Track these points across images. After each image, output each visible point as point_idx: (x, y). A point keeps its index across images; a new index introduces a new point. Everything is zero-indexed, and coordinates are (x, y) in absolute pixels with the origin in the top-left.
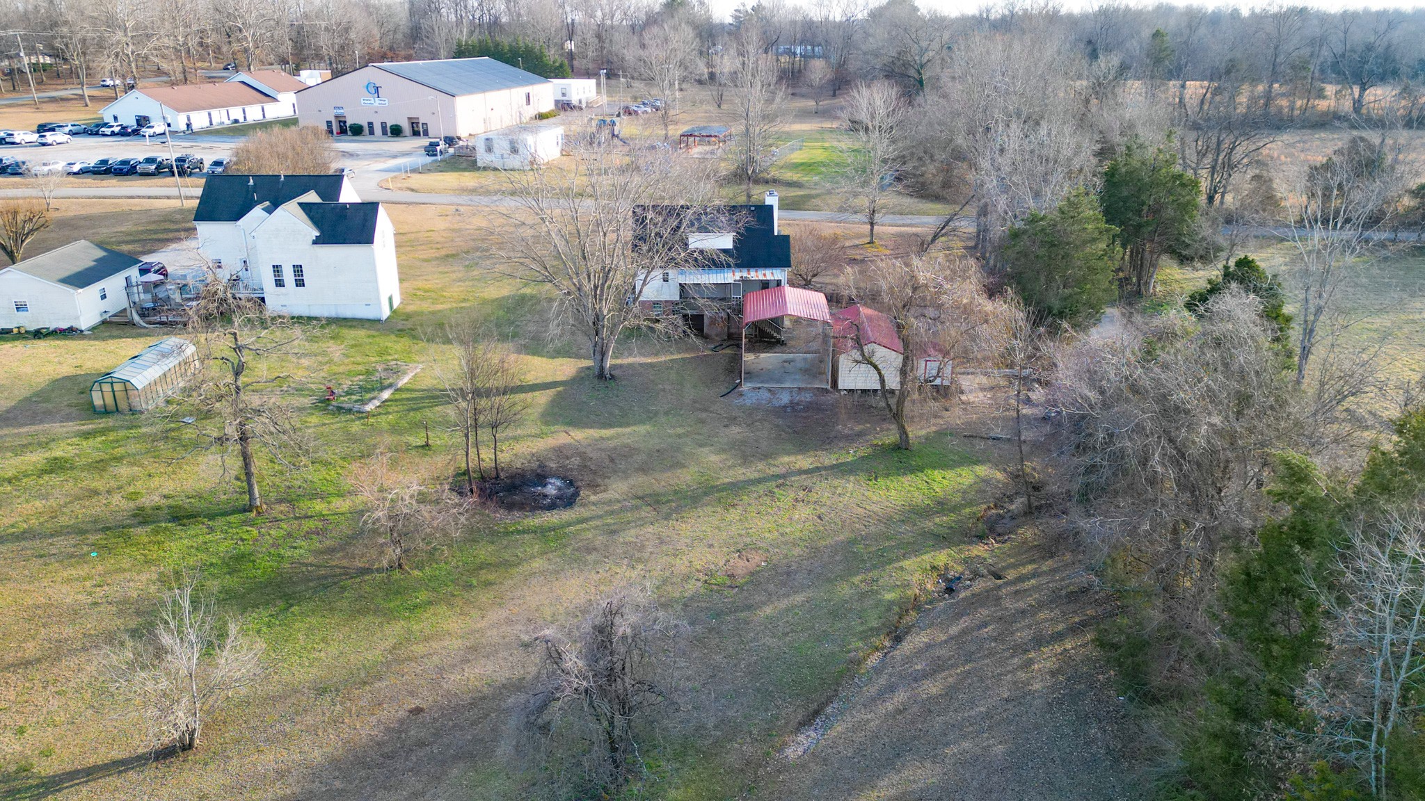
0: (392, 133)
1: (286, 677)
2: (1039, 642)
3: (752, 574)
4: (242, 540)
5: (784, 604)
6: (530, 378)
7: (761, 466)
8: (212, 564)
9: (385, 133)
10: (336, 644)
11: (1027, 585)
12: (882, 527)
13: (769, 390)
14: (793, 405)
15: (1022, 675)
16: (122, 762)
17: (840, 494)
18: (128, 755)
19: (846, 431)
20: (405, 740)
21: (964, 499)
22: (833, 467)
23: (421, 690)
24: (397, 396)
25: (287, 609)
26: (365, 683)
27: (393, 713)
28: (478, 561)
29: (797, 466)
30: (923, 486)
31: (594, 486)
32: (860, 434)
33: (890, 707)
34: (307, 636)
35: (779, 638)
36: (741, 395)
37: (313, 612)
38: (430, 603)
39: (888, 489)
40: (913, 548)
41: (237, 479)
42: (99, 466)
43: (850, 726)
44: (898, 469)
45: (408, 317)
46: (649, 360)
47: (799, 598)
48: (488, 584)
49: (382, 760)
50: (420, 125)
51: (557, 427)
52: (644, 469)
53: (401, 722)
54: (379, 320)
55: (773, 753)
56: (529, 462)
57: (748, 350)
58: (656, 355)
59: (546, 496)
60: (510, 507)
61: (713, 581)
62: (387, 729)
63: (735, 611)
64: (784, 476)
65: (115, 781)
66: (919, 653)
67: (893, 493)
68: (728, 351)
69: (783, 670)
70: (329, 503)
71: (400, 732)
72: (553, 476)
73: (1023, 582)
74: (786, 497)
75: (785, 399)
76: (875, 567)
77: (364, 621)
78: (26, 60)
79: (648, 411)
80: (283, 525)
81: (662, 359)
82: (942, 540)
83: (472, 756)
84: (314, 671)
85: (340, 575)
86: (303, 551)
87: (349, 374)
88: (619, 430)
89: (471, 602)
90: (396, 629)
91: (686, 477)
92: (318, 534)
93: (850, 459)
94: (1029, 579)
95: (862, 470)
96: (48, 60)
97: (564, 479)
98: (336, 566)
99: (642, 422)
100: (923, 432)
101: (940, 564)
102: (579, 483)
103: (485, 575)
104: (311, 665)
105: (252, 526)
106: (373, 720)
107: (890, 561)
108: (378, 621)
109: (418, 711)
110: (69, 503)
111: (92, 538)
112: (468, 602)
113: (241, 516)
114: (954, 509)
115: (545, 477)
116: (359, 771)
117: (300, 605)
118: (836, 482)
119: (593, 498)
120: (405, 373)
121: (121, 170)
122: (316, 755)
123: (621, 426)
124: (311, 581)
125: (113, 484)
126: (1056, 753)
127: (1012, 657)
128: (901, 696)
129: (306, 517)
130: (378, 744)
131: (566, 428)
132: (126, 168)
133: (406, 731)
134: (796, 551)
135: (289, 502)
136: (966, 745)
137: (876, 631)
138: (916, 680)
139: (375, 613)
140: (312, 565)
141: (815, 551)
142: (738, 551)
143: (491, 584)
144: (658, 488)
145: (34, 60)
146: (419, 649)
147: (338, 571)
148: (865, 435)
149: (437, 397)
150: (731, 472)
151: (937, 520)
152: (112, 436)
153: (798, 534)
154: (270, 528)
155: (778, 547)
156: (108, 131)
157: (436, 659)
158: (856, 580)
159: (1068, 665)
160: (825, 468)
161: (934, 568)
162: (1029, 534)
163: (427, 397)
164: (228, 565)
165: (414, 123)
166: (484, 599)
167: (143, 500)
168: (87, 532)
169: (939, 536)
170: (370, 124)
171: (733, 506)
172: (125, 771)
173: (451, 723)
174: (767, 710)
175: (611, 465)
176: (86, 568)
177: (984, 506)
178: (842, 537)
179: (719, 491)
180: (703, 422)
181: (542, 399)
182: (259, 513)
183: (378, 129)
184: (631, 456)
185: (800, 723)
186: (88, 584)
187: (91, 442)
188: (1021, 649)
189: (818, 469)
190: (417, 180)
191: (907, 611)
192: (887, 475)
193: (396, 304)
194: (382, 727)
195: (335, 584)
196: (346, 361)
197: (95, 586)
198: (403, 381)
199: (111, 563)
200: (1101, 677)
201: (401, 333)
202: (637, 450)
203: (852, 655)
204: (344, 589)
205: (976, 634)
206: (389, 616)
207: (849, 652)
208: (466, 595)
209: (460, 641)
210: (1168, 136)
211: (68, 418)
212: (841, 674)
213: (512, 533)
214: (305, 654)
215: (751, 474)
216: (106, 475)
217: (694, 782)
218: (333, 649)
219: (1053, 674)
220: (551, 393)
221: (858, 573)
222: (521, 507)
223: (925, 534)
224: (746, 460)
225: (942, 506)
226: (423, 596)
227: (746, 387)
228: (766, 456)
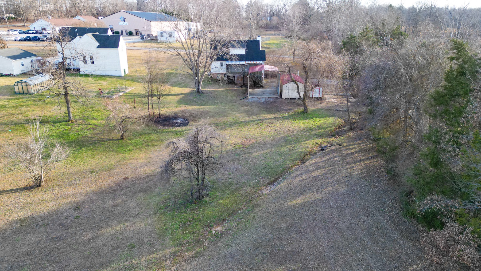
0: (129, 34)
1: (78, 168)
2: (355, 162)
3: (251, 144)
4: (65, 129)
5: (262, 152)
6: (173, 92)
7: (254, 117)
8: (53, 135)
9: (127, 34)
10: (98, 159)
11: (350, 147)
12: (298, 133)
13: (258, 98)
14: (266, 102)
15: (350, 170)
16: (14, 190)
17: (283, 125)
18: (16, 188)
19: (285, 108)
20: (121, 186)
21: (327, 126)
22: (280, 118)
23: (128, 173)
24: (125, 95)
25: (80, 149)
26: (107, 170)
27: (117, 179)
28: (151, 139)
29: (268, 117)
30: (313, 122)
31: (195, 121)
32: (290, 109)
33: (301, 178)
34: (87, 157)
35: (261, 161)
36: (248, 99)
37: (90, 150)
38: (134, 150)
39: (300, 123)
40: (309, 138)
41: (65, 113)
42: (16, 107)
43: (286, 184)
44: (303, 118)
45: (131, 76)
46: (215, 90)
47: (268, 151)
48: (155, 145)
49: (112, 191)
50: (139, 32)
51: (182, 105)
52: (212, 117)
53: (120, 181)
54: (120, 76)
55: (258, 191)
56: (171, 113)
57: (250, 88)
58: (218, 88)
59: (177, 123)
60: (164, 125)
61: (237, 146)
62: (115, 183)
63: (245, 154)
64: (263, 120)
65: (11, 195)
66: (312, 165)
67: (302, 124)
68: (243, 88)
69: (262, 169)
70: (98, 121)
71: (119, 184)
72: (180, 118)
73: (349, 146)
74: (263, 125)
75: (264, 100)
76: (295, 143)
77: (108, 154)
78: (6, 15)
79: (215, 102)
80: (80, 126)
81: (220, 89)
82: (319, 136)
83: (146, 191)
84: (89, 167)
85: (101, 140)
86: (88, 133)
87: (108, 89)
88: (204, 107)
89: (148, 150)
90: (120, 156)
91: (228, 119)
92: (93, 129)
93: (286, 115)
94: (351, 146)
95: (291, 118)
96: (13, 16)
97: (184, 119)
98: (99, 138)
99: (212, 105)
100: (313, 109)
101: (319, 142)
102: (189, 120)
103: (153, 143)
104: (88, 165)
105: (69, 126)
106: (110, 180)
107: (301, 142)
108: (113, 154)
109: (126, 178)
110: (3, 116)
111: (10, 126)
112: (147, 150)
113: (66, 123)
114: (324, 128)
115: (177, 118)
116: (103, 194)
117: (85, 148)
118: (281, 122)
119: (194, 124)
120: (128, 89)
121: (34, 39)
122: (87, 190)
123: (205, 106)
124: (90, 141)
125: (19, 112)
126: (363, 190)
127: (346, 165)
128: (305, 176)
129: (89, 124)
130: (111, 187)
131: (185, 105)
132: (36, 39)
133: (122, 184)
134: (267, 139)
135: (83, 120)
136: (330, 188)
137: (296, 160)
138: (310, 171)
139: (113, 151)
140: (90, 137)
141: (274, 139)
142: (246, 139)
143: (156, 145)
144: (217, 122)
145: (8, 15)
146: (129, 162)
147: (100, 139)
148: (292, 109)
149: (139, 96)
150: (244, 118)
151: (318, 131)
152: (21, 100)
153: (268, 135)
154: (76, 126)
155: (261, 138)
156: (31, 32)
157: (134, 164)
158: (289, 146)
159: (367, 167)
160: (278, 118)
161: (316, 143)
162: (351, 135)
163: (136, 95)
164: (59, 136)
165: (137, 31)
166: (153, 149)
167: (30, 117)
168: (8, 124)
169: (318, 135)
170: (122, 31)
171: (245, 127)
172: (14, 192)
173: (139, 182)
174: (256, 179)
175: (201, 115)
176: (7, 134)
177: (334, 128)
178: (283, 135)
179: (240, 123)
180: (234, 105)
181: (178, 98)
182: (72, 122)
183: (124, 33)
184: (208, 113)
185: (268, 183)
186: (7, 139)
187: (13, 101)
188: (350, 163)
189: (275, 118)
190: (136, 44)
191: (307, 155)
192: (300, 120)
193: (127, 72)
194: (113, 183)
195: (98, 143)
196: (108, 85)
197: (9, 139)
198: (127, 91)
199: (16, 133)
200: (379, 171)
201: (128, 80)
202: (211, 112)
203: (287, 166)
204: (101, 144)
205: (332, 160)
206: (118, 152)
207: (286, 165)
208: (146, 148)
209: (143, 160)
210: (397, 19)
211: (5, 95)
212: (283, 171)
213: (164, 132)
214: (86, 162)
215: (251, 119)
216: (17, 110)
217: (228, 198)
218: (96, 161)
219: (361, 170)
220: (180, 97)
221: (289, 145)
222: (168, 125)
223: (313, 134)
224: (249, 115)
225: (319, 127)
226: (130, 148)
227: (249, 97)
228: (256, 114)
